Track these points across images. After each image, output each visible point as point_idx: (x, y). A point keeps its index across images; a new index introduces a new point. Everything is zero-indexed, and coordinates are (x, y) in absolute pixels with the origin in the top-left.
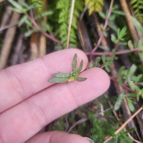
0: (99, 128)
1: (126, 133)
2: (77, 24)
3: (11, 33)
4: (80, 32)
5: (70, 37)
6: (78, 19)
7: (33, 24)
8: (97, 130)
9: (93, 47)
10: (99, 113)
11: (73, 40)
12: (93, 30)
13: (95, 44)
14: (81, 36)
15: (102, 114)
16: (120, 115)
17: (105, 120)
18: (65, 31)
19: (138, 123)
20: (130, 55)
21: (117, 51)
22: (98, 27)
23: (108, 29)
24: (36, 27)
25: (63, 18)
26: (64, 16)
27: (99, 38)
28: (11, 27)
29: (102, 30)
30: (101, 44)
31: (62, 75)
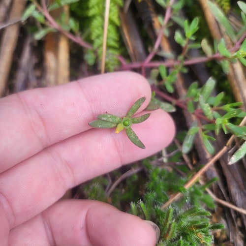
0: (158, 180)
1: (203, 187)
2: (119, 17)
3: (12, 35)
4: (125, 31)
5: (108, 38)
6: (121, 9)
7: (46, 18)
8: (156, 184)
9: (147, 54)
10: (160, 159)
11: (113, 43)
12: (146, 27)
13: (150, 49)
14: (127, 37)
15: (165, 160)
16: (194, 162)
17: (170, 170)
18: (100, 28)
19: (224, 173)
20: (209, 65)
21: (186, 58)
22: (154, 22)
23: (171, 24)
24: (50, 23)
25: (96, 8)
26: (98, 4)
27: (156, 38)
28: (11, 25)
29: (161, 26)
30: (160, 48)
31: (110, 117)
